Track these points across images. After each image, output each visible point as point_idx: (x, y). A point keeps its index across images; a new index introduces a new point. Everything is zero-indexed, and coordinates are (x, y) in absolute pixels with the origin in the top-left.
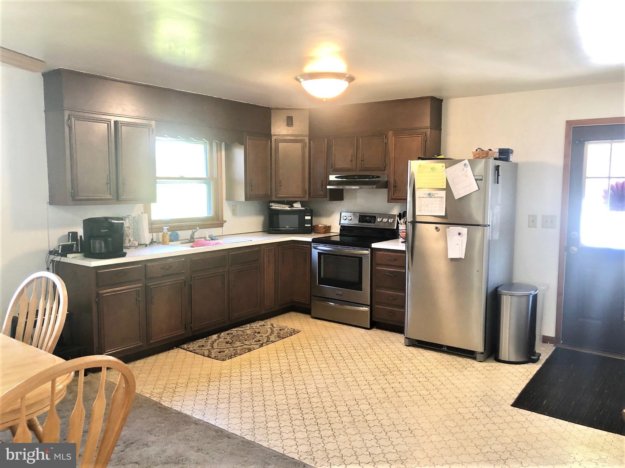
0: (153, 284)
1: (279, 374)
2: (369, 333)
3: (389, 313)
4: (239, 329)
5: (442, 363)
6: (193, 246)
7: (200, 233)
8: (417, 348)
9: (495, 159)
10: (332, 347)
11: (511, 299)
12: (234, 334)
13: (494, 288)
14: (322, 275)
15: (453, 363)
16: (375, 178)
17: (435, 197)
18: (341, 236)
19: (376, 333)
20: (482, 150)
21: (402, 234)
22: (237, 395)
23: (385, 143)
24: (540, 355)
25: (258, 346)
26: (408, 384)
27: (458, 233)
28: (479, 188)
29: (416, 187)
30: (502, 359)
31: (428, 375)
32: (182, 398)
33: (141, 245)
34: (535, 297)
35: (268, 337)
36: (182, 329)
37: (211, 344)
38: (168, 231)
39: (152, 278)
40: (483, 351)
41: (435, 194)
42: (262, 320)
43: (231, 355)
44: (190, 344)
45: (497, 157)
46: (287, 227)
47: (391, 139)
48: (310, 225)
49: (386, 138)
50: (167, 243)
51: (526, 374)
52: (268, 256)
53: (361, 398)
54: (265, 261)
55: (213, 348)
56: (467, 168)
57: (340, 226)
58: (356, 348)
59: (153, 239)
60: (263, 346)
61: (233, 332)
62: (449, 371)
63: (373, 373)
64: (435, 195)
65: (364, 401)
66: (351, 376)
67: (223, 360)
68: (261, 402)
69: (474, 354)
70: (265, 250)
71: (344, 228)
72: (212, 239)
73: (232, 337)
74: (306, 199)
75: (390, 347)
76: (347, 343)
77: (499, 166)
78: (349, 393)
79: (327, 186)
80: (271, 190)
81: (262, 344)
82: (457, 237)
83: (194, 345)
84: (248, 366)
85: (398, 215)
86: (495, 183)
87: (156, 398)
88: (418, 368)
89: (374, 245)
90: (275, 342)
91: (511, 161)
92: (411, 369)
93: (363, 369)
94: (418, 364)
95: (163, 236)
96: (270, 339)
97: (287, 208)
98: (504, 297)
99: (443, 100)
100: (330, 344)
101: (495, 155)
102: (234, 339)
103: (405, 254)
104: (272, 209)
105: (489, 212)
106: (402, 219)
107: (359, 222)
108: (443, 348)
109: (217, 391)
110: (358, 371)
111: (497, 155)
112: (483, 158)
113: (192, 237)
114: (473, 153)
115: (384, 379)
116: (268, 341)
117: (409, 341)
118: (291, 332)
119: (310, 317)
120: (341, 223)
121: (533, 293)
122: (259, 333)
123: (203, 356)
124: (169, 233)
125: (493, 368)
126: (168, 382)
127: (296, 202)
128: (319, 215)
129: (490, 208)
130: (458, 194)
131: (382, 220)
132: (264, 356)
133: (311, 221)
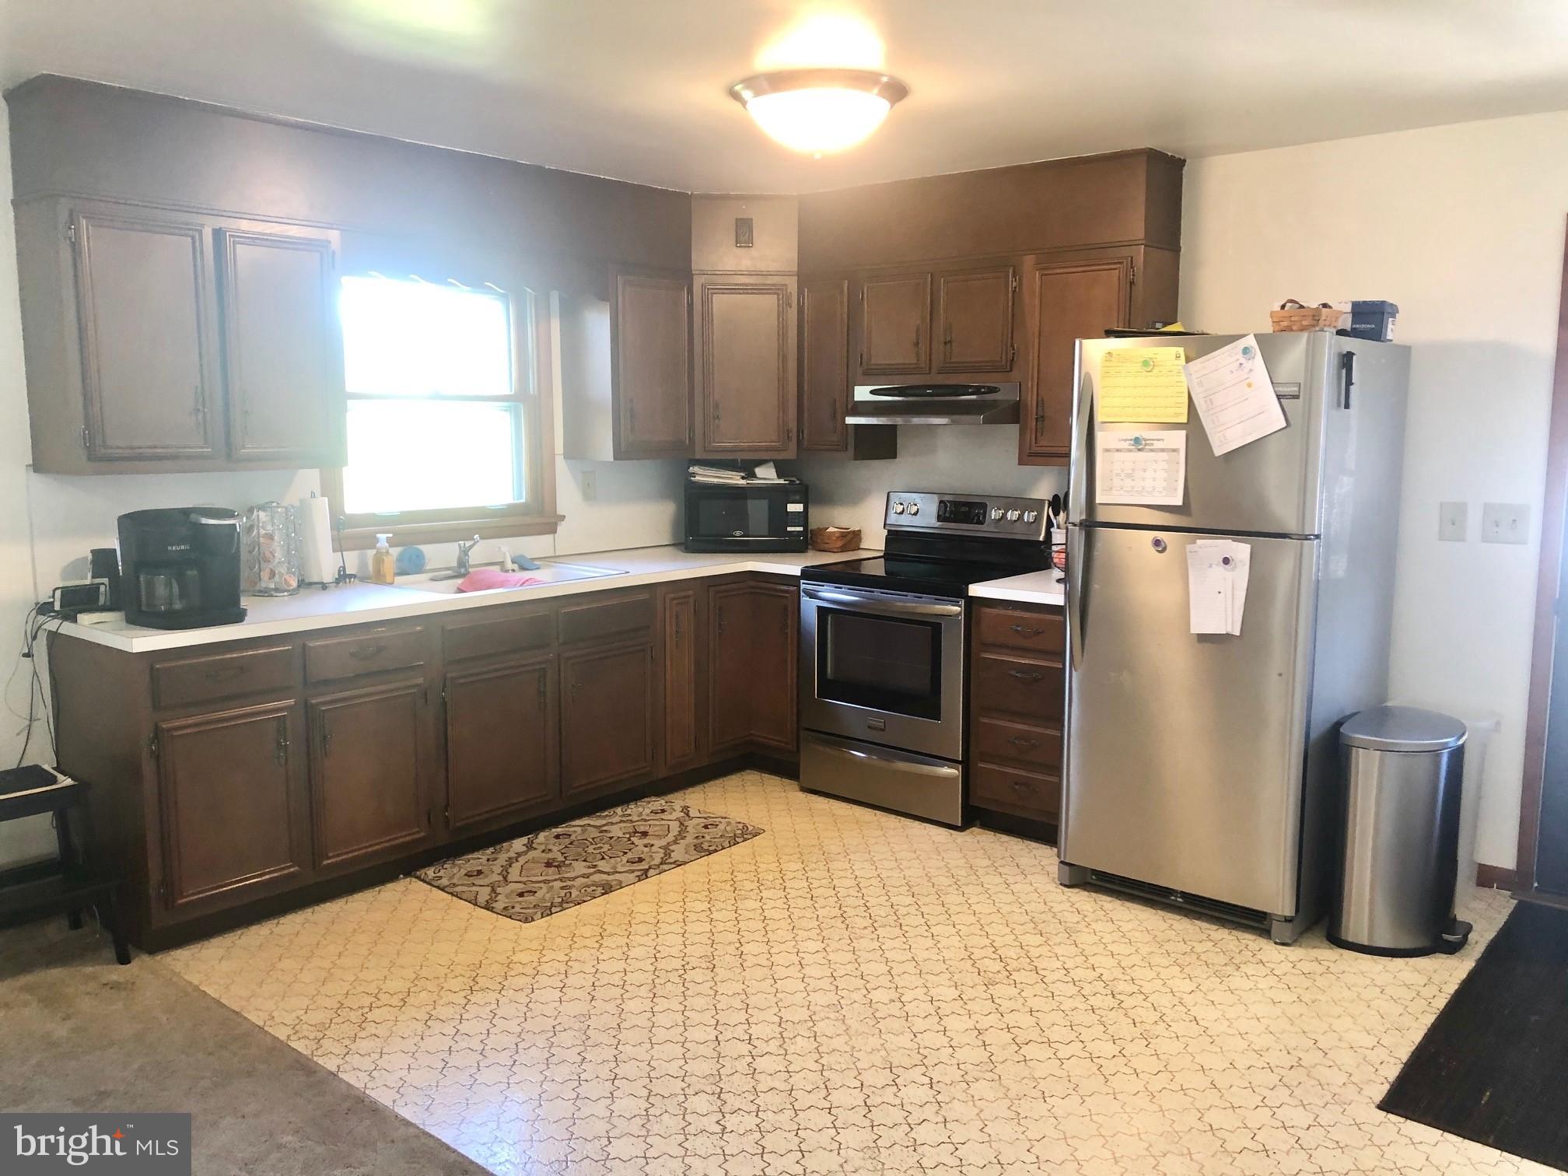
0: (328, 698)
1: (677, 970)
2: (959, 841)
3: (1017, 787)
4: (592, 823)
5: (1167, 946)
6: (464, 589)
7: (481, 551)
8: (1093, 894)
9: (1341, 332)
10: (845, 883)
11: (1382, 761)
12: (573, 837)
13: (1328, 725)
14: (829, 670)
15: (1199, 948)
16: (984, 393)
17: (1152, 450)
18: (892, 560)
19: (980, 841)
20: (1302, 307)
21: (1058, 558)
22: (541, 1042)
23: (1014, 292)
24: (1469, 928)
25: (632, 877)
26: (1058, 1017)
27: (1222, 559)
28: (1287, 420)
29: (1099, 418)
30: (1350, 940)
31: (1121, 986)
32: (379, 1042)
33: (310, 584)
34: (1458, 756)
35: (667, 849)
36: (418, 827)
37: (502, 866)
38: (391, 546)
39: (326, 682)
40: (1294, 915)
41: (1153, 440)
42: (660, 793)
43: (552, 905)
44: (445, 866)
45: (1348, 326)
46: (738, 533)
47: (1032, 278)
48: (801, 529)
49: (1014, 276)
50: (389, 580)
51: (1426, 992)
52: (677, 617)
53: (907, 1062)
54: (668, 628)
55: (505, 878)
56: (1250, 362)
57: (885, 532)
58: (915, 889)
59: (344, 568)
60: (647, 877)
61: (571, 829)
62: (1185, 976)
63: (956, 976)
64: (1152, 444)
65: (916, 1074)
66: (889, 985)
67: (526, 921)
68: (606, 1067)
69: (1265, 919)
70: (668, 601)
71: (896, 538)
72: (523, 568)
73: (566, 847)
74: (790, 454)
75: (1014, 887)
76: (889, 873)
77: (1353, 354)
78: (875, 1042)
79: (847, 418)
80: (692, 429)
81: (646, 871)
82: (1220, 570)
83: (453, 871)
84: (591, 943)
85: (1051, 500)
86: (1339, 405)
87: (307, 1042)
88: (1092, 960)
89: (977, 590)
90: (685, 863)
91: (1391, 341)
92: (1070, 964)
93: (927, 962)
94: (1095, 949)
95: (379, 560)
96: (672, 854)
97: (736, 479)
98: (1360, 753)
99: (1185, 161)
100: (842, 874)
101: (1340, 320)
102: (573, 849)
103: (1062, 616)
104: (695, 482)
105: (1320, 495)
106: (1061, 512)
107: (939, 518)
108: (1173, 898)
109: (487, 1025)
110: (910, 967)
111: (1346, 323)
112: (1302, 329)
113: (462, 563)
114: (1272, 314)
115: (984, 996)
116: (668, 862)
117: (1070, 872)
118: (735, 835)
119: (797, 788)
120: (888, 522)
121: (1451, 741)
122: (645, 834)
123: (474, 905)
124: (395, 552)
125: (1321, 969)
126: (355, 988)
127: (761, 463)
128: (827, 499)
129: (1323, 484)
130: (1224, 439)
131: (1004, 516)
132: (644, 910)
133: (803, 518)
